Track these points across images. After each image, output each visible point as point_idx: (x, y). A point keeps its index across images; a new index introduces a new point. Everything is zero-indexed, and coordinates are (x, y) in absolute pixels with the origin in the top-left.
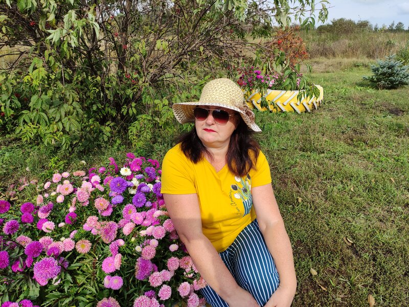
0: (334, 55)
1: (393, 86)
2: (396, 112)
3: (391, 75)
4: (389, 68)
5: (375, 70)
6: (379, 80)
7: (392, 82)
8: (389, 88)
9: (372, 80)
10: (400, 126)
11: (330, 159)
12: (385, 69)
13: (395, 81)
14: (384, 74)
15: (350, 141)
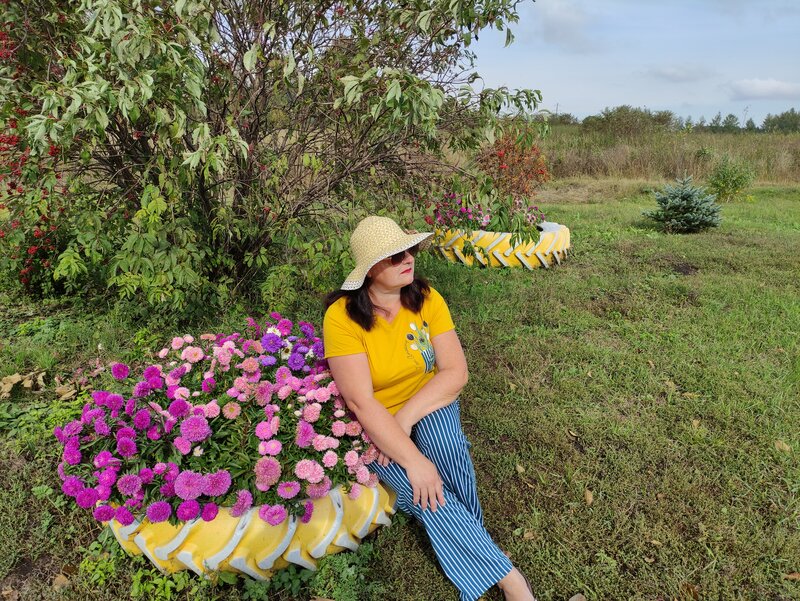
0: (606, 172)
1: (690, 228)
2: (685, 269)
3: (687, 209)
4: (683, 199)
5: (663, 201)
6: (668, 218)
7: (689, 221)
8: (684, 232)
9: (657, 218)
11: (566, 335)
12: (677, 200)
13: (693, 220)
14: (675, 208)
15: (602, 311)
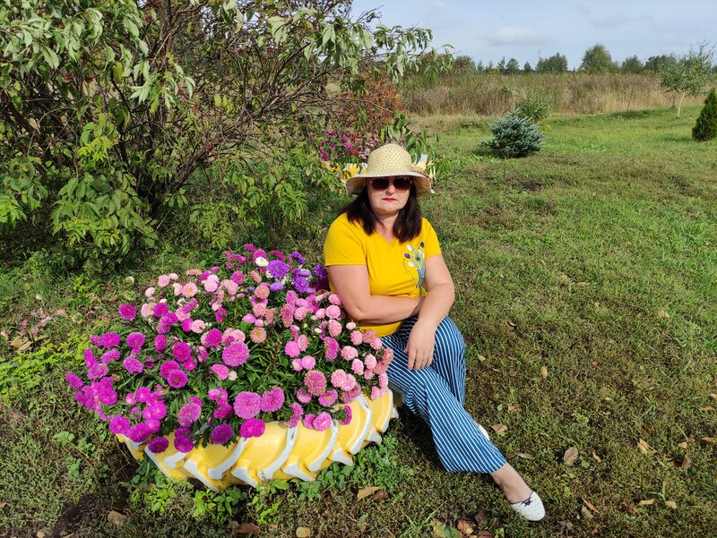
1: (522, 153)
2: (532, 186)
3: (517, 137)
4: (514, 128)
5: (496, 132)
6: (503, 145)
7: (519, 147)
8: (518, 156)
9: (493, 146)
10: (539, 203)
11: (468, 246)
12: (509, 129)
13: (523, 146)
14: (508, 136)
15: (485, 225)
